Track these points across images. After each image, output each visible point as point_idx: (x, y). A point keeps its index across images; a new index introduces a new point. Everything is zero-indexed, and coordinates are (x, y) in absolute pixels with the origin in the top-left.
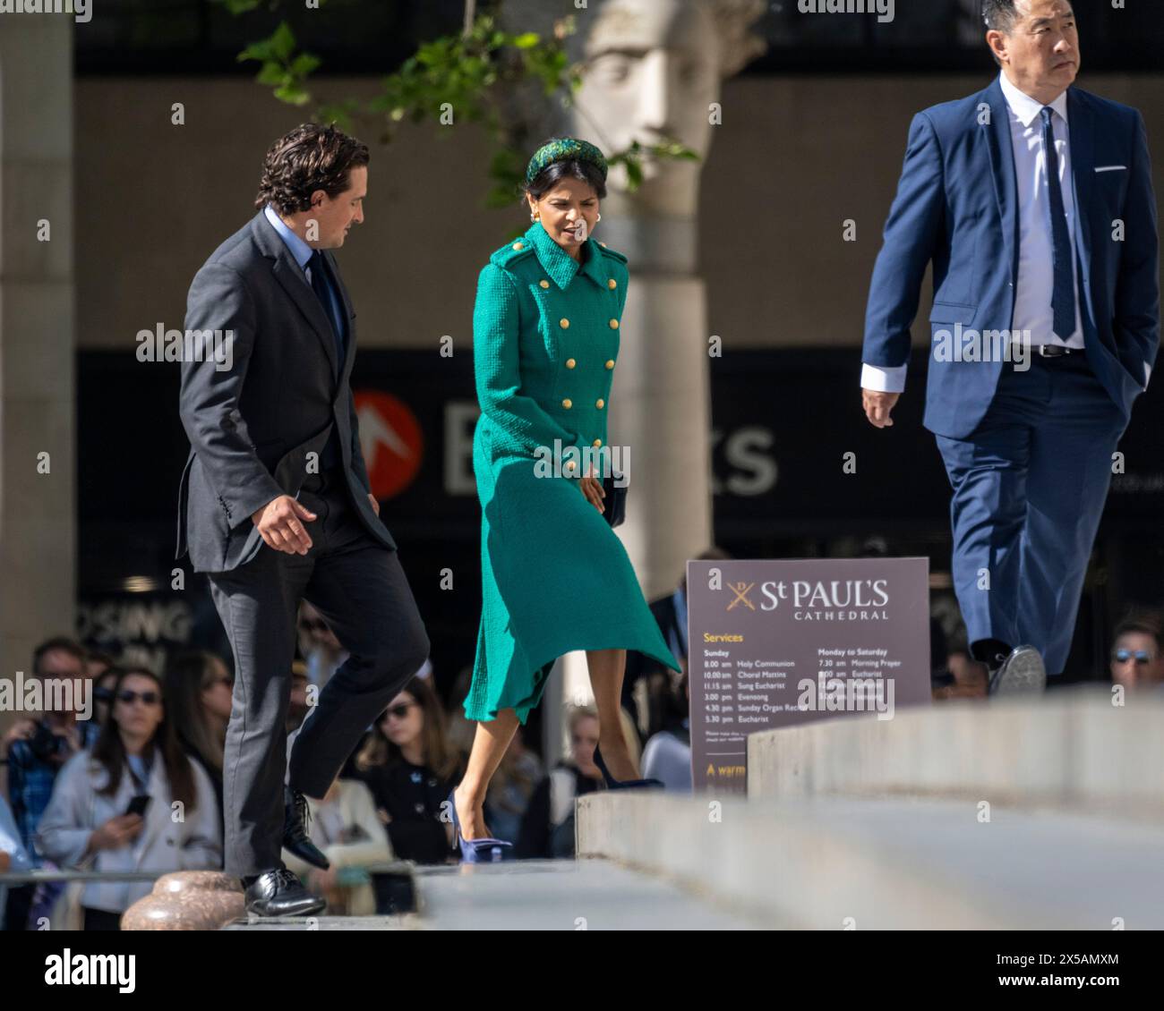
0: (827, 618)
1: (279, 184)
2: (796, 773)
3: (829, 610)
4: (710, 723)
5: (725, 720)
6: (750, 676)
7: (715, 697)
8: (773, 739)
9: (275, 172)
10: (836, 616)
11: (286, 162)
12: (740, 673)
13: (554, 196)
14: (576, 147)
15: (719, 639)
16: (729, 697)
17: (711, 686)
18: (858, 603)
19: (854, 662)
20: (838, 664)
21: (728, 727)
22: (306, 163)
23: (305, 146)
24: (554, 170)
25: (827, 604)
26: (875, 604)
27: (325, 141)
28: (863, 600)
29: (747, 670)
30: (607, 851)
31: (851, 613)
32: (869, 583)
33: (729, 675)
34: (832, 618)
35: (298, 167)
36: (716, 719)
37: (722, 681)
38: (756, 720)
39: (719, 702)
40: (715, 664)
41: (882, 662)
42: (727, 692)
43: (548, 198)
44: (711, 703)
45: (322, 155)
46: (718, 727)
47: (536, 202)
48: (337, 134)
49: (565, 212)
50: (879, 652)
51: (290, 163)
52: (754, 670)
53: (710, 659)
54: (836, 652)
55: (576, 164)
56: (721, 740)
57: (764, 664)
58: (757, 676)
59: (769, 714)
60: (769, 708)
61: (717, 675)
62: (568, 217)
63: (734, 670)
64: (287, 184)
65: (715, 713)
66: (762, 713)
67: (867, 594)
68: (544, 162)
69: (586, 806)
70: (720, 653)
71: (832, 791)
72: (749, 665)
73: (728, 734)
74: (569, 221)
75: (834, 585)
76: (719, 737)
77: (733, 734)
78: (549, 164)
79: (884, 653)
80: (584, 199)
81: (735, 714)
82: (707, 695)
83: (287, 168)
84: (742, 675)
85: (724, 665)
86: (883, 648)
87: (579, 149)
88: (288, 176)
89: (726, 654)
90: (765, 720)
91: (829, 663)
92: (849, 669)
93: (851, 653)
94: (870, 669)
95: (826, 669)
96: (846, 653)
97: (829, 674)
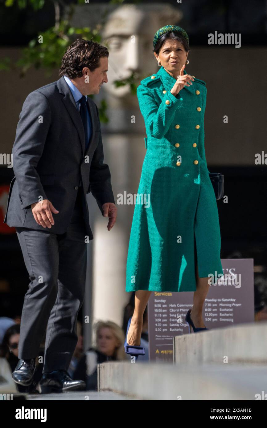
1: (68, 66)
2: (195, 353)
4: (157, 332)
5: (164, 330)
6: (175, 311)
7: (159, 320)
8: (184, 339)
9: (66, 61)
11: (71, 56)
12: (170, 309)
15: (161, 295)
16: (166, 320)
17: (158, 315)
19: (221, 304)
20: (214, 305)
21: (165, 333)
22: (79, 56)
23: (79, 48)
24: (163, 37)
27: (87, 46)
29: (174, 308)
30: (111, 387)
33: (165, 311)
35: (76, 57)
36: (160, 330)
37: (162, 313)
38: (177, 330)
39: (161, 322)
40: (159, 306)
41: (233, 304)
42: (165, 318)
44: (158, 323)
45: (86, 52)
46: (161, 333)
48: (93, 43)
50: (232, 300)
51: (72, 56)
52: (177, 308)
53: (157, 303)
54: (213, 300)
56: (162, 339)
57: (181, 306)
58: (178, 310)
59: (183, 327)
60: (183, 325)
61: (160, 310)
63: (168, 308)
64: (71, 65)
65: (160, 327)
66: (180, 327)
68: (158, 36)
69: (103, 368)
70: (162, 301)
71: (210, 361)
72: (174, 306)
73: (165, 336)
76: (161, 338)
77: (167, 336)
78: (161, 35)
79: (234, 300)
81: (168, 327)
82: (156, 319)
83: (71, 58)
84: (171, 310)
85: (164, 306)
86: (233, 298)
88: (72, 62)
89: (164, 301)
90: (181, 330)
91: (209, 305)
92: (218, 307)
93: (219, 300)
94: (228, 307)
95: (208, 307)
96: (217, 301)
97: (210, 310)
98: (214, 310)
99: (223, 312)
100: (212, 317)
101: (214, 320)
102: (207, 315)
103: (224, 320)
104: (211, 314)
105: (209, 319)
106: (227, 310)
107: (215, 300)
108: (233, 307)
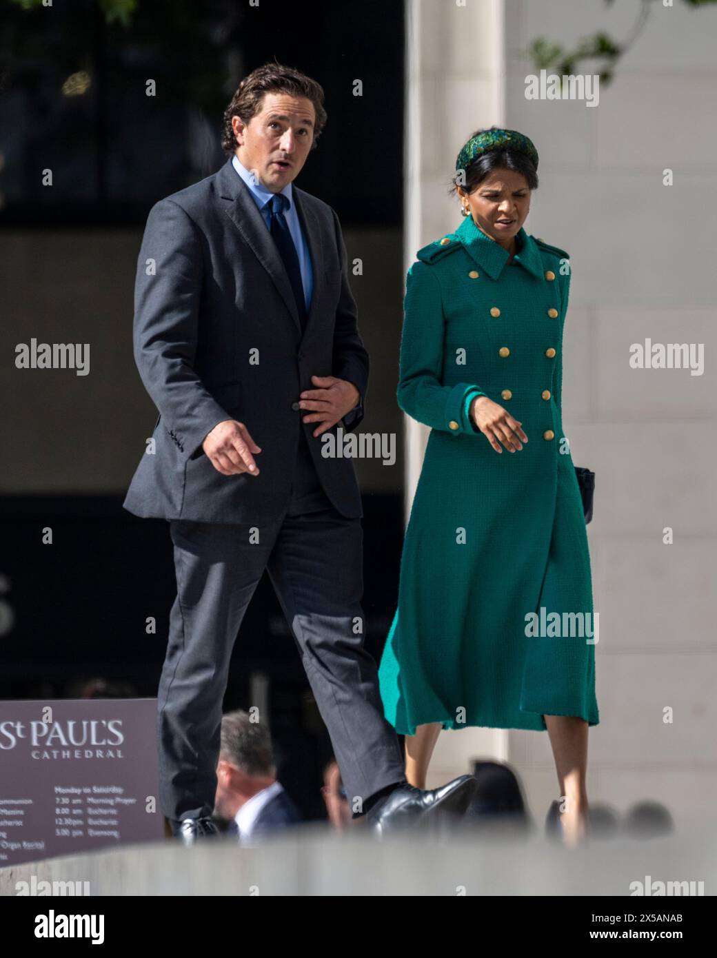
0: (64, 757)
3: (65, 748)
10: (72, 754)
13: (485, 188)
14: (506, 137)
18: (94, 742)
19: (90, 800)
20: (74, 802)
24: (485, 161)
25: (64, 742)
26: (110, 743)
28: (98, 740)
31: (86, 752)
32: (104, 722)
34: (68, 757)
41: (118, 800)
43: (479, 191)
47: (466, 195)
49: (496, 204)
50: (114, 790)
54: (73, 790)
55: (507, 154)
57: (2, 802)
60: (7, 844)
62: (500, 208)
67: (103, 733)
68: (474, 154)
74: (502, 212)
75: (71, 724)
78: (480, 155)
79: (119, 790)
80: (516, 190)
86: (117, 785)
87: (509, 139)
90: (4, 857)
91: (65, 801)
92: (84, 806)
93: (87, 790)
94: (107, 806)
95: (62, 806)
96: (82, 792)
97: (66, 811)
98: (75, 812)
99: (95, 817)
100: (70, 828)
101: (76, 833)
102: (61, 823)
103: (98, 833)
104: (68, 821)
105: (65, 832)
106: (105, 812)
107: (78, 791)
108: (118, 806)
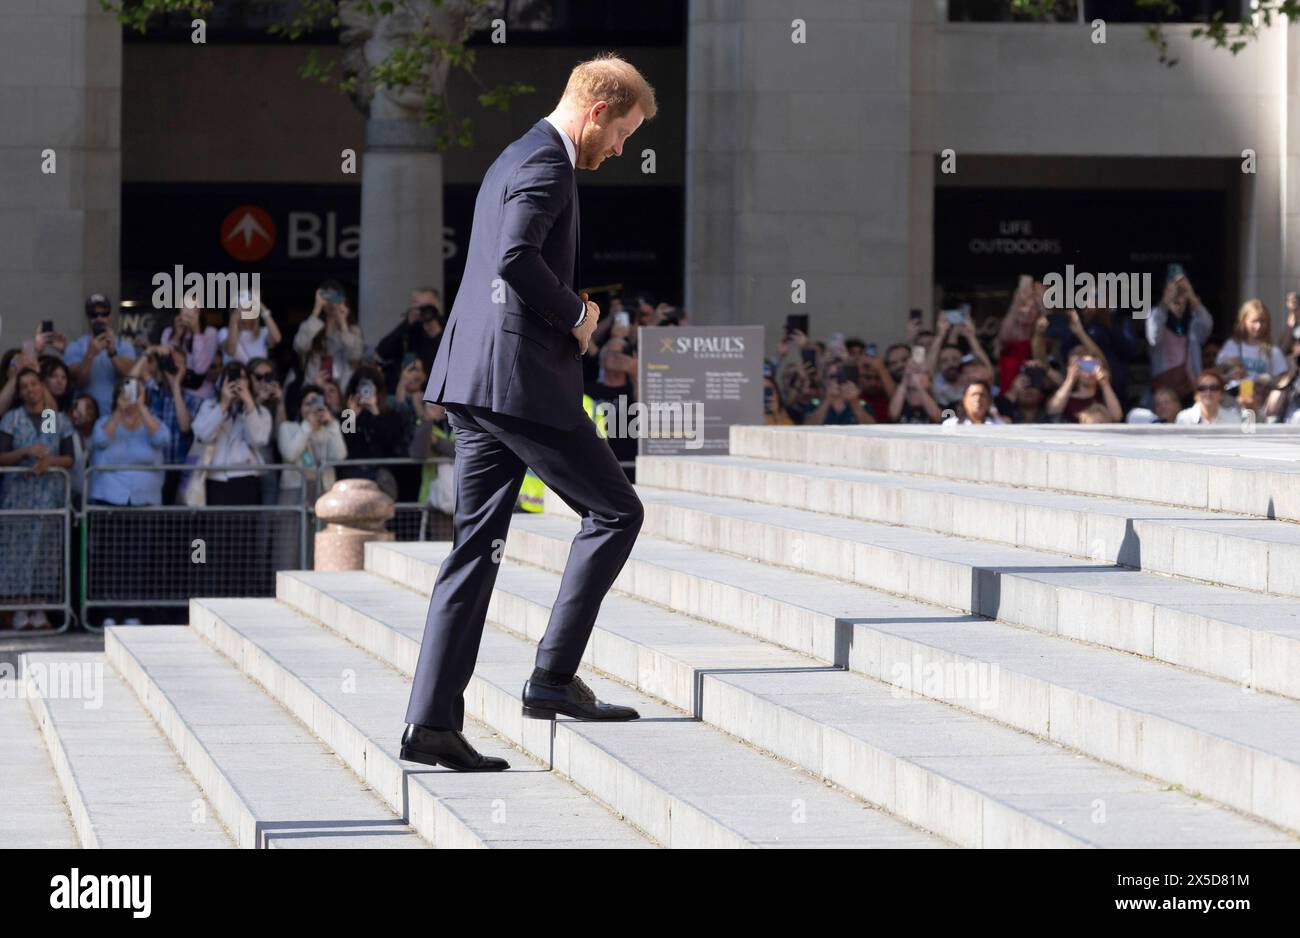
0: (711, 357)
3: (712, 353)
6: (672, 386)
7: (653, 397)
10: (716, 356)
12: (666, 385)
15: (657, 368)
17: (651, 391)
18: (727, 350)
19: (725, 380)
20: (716, 381)
25: (711, 350)
26: (736, 350)
28: (730, 348)
29: (670, 383)
31: (723, 354)
32: (733, 338)
33: (661, 386)
34: (714, 357)
37: (657, 389)
40: (653, 380)
41: (740, 379)
42: (659, 395)
50: (738, 374)
52: (674, 383)
53: (651, 378)
54: (716, 375)
57: (679, 380)
58: (676, 386)
61: (654, 386)
63: (664, 383)
67: (732, 344)
70: (656, 375)
75: (716, 340)
82: (649, 396)
85: (658, 381)
86: (740, 372)
89: (660, 375)
91: (712, 380)
92: (722, 383)
94: (733, 383)
95: (710, 383)
97: (712, 385)
98: (717, 386)
99: (727, 389)
100: (714, 394)
101: (718, 397)
103: (730, 398)
104: (713, 391)
107: (719, 375)
108: (740, 384)
